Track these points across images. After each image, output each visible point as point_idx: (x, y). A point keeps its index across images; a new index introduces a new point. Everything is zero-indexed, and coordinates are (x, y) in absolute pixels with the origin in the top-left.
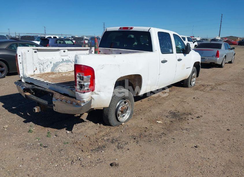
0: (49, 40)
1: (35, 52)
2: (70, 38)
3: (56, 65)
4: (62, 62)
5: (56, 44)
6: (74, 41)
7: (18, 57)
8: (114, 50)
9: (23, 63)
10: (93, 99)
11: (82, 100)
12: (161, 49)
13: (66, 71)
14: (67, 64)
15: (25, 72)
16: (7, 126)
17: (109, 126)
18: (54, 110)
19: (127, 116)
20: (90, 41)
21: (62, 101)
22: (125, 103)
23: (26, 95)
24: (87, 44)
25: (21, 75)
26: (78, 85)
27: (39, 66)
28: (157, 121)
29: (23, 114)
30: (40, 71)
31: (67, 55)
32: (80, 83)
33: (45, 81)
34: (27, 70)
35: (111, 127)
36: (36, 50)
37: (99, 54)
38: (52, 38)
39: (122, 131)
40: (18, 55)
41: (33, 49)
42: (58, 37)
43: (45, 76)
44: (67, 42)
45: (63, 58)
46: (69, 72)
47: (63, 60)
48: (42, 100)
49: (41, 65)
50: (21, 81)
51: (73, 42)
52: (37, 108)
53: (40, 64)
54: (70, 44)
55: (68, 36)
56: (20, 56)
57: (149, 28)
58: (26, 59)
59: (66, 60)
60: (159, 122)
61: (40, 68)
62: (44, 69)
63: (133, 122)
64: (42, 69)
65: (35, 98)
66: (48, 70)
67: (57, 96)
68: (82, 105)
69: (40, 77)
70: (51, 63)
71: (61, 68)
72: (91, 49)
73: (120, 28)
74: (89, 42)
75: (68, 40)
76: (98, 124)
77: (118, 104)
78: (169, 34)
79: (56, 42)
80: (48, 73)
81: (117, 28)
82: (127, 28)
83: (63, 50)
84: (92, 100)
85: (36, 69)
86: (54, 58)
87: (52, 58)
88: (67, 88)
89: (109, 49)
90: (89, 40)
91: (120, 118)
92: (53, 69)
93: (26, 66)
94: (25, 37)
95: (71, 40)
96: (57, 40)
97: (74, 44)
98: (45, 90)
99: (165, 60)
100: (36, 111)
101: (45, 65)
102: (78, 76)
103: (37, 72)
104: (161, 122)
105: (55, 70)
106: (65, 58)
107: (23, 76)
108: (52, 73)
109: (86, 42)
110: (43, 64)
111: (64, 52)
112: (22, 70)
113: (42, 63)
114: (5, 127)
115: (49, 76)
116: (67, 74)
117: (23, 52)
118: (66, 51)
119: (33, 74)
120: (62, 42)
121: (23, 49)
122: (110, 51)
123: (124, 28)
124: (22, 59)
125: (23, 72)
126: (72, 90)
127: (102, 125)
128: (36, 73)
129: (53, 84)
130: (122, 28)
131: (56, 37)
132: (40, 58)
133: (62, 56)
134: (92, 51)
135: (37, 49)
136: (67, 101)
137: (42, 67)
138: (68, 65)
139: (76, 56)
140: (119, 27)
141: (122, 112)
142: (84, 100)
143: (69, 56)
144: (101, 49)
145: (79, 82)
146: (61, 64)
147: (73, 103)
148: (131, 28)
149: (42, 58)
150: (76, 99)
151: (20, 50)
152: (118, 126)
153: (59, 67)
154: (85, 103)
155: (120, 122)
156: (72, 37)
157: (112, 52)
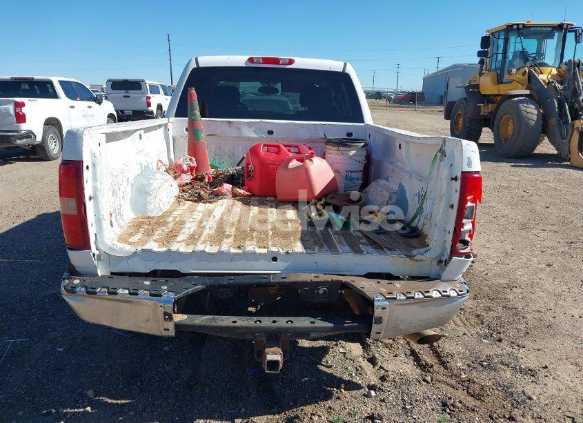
3: (140, 189)
4: (144, 175)
7: (85, 174)
8: (249, 123)
9: (100, 196)
11: (457, 278)
15: (107, 234)
25: (93, 249)
30: (116, 218)
31: (144, 147)
47: (141, 166)
49: (115, 197)
56: (87, 167)
59: (145, 167)
61: (116, 209)
64: (117, 212)
66: (127, 211)
67: (368, 286)
82: (276, 61)
83: (139, 134)
85: (112, 216)
88: (380, 254)
89: (229, 122)
92: (138, 204)
101: (121, 196)
105: (152, 206)
110: (118, 192)
111: (140, 137)
113: (116, 187)
118: (143, 133)
119: (113, 235)
122: (230, 127)
123: (266, 60)
124: (95, 181)
125: (98, 233)
133: (138, 154)
137: (116, 203)
138: (167, 184)
140: (246, 58)
146: (155, 183)
150: (441, 280)
153: (158, 195)
157: (239, 129)
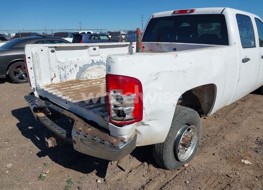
0: (82, 36)
1: (53, 51)
2: (106, 33)
3: (83, 69)
4: (91, 65)
5: (90, 40)
6: (110, 36)
7: (27, 60)
8: (165, 44)
9: (35, 68)
10: (139, 133)
11: (120, 137)
12: (241, 42)
13: (97, 78)
14: (98, 68)
15: (38, 81)
16: (10, 165)
17: (163, 168)
18: (75, 148)
19: (190, 151)
20: (128, 36)
21: (86, 137)
22: (189, 130)
23: (38, 118)
24: (123, 39)
25: (33, 86)
26: (113, 112)
27: (59, 71)
28: (243, 161)
29: (39, 139)
30: (61, 78)
31: (98, 54)
32: (117, 109)
33: (64, 98)
34: (41, 79)
35: (166, 171)
36: (54, 49)
37: (142, 52)
38: (86, 33)
39: (188, 182)
40: (27, 57)
41: (49, 47)
42: (92, 32)
43: (66, 87)
44: (102, 38)
45: (93, 58)
46: (101, 79)
47: (93, 61)
48: (59, 128)
49: (62, 70)
50: (32, 94)
51: (108, 37)
52: (51, 140)
53: (60, 69)
54: (105, 40)
55: (103, 32)
56: (29, 58)
57: (222, 8)
58: (39, 61)
59: (97, 61)
60: (246, 162)
61: (60, 75)
62: (67, 75)
63: (201, 160)
64: (63, 76)
65: (48, 123)
66: (73, 77)
67: (79, 125)
68: (121, 148)
69: (59, 89)
70: (76, 66)
71: (89, 74)
72: (131, 44)
73: (174, 13)
74: (126, 37)
75: (103, 35)
76: (146, 164)
77: (179, 133)
78: (249, 17)
79: (90, 38)
80: (72, 82)
81: (169, 13)
82: (185, 11)
83: (92, 48)
84: (138, 135)
85: (55, 77)
86: (80, 58)
87: (78, 59)
88: (95, 112)
89: (157, 44)
90: (126, 35)
91: (180, 155)
92: (79, 75)
93: (40, 73)
94: (58, 33)
95: (107, 36)
96: (92, 35)
97: (109, 40)
98: (62, 112)
99: (246, 57)
100: (50, 145)
101: (68, 70)
102: (113, 95)
103: (57, 81)
104: (250, 163)
105: (82, 76)
106: (96, 59)
107: (35, 87)
108: (78, 81)
109: (123, 37)
110: (64, 69)
111: (95, 49)
112: (34, 78)
113: (63, 67)
114: (8, 166)
115: (71, 87)
116: (99, 82)
117: (34, 53)
118: (97, 48)
119: (49, 83)
120: (96, 38)
121: (34, 48)
122: (158, 46)
123: (181, 12)
124: (33, 63)
125: (35, 81)
126: (103, 117)
127: (152, 167)
128: (55, 81)
129: (74, 104)
130: (177, 12)
131: (90, 33)
132: (59, 61)
133: (91, 56)
134: (133, 47)
135: (56, 47)
136: (95, 139)
137: (63, 73)
138: (100, 69)
139: (109, 58)
140: (173, 11)
141: (184, 145)
142: (123, 137)
143: (101, 55)
144: (145, 44)
145: (115, 106)
146: (90, 68)
147: (105, 142)
148: (192, 11)
149: (62, 60)
150: (110, 135)
151: (31, 50)
152: (178, 170)
153: (88, 73)
154: (125, 142)
155: (179, 161)
156: (108, 32)
157: (161, 47)
